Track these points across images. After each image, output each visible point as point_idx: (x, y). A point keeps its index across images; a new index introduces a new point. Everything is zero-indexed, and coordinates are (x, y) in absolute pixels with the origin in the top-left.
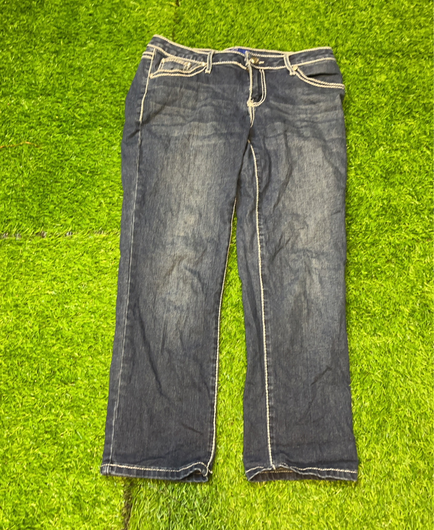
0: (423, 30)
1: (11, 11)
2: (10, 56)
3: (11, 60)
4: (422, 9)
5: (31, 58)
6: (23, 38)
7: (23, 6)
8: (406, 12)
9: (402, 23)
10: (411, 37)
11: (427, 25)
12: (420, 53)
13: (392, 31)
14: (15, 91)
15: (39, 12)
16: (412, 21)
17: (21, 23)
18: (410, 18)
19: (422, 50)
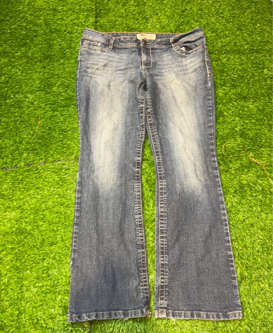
0: (228, 39)
1: (15, 46)
2: (18, 71)
3: (19, 73)
4: (226, 27)
5: (30, 72)
6: (24, 61)
7: (22, 43)
8: (218, 29)
9: (217, 35)
10: (222, 42)
11: (230, 35)
12: (228, 51)
13: (211, 40)
14: (24, 90)
15: (31, 46)
16: (222, 34)
17: (22, 52)
18: (220, 32)
19: (228, 49)
